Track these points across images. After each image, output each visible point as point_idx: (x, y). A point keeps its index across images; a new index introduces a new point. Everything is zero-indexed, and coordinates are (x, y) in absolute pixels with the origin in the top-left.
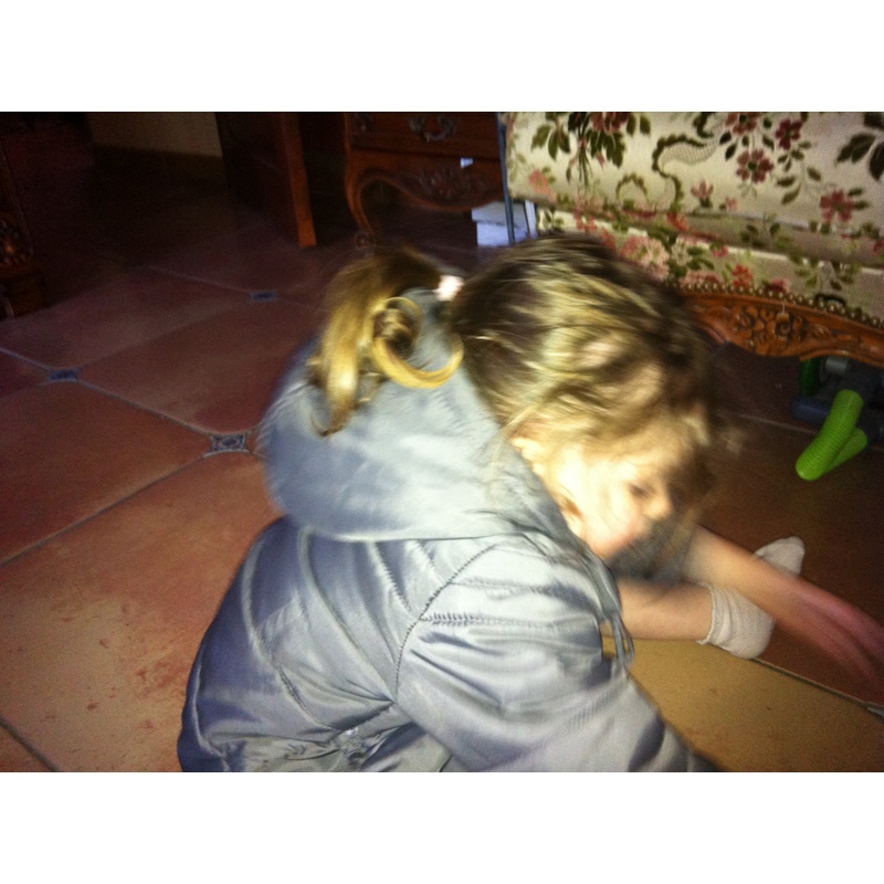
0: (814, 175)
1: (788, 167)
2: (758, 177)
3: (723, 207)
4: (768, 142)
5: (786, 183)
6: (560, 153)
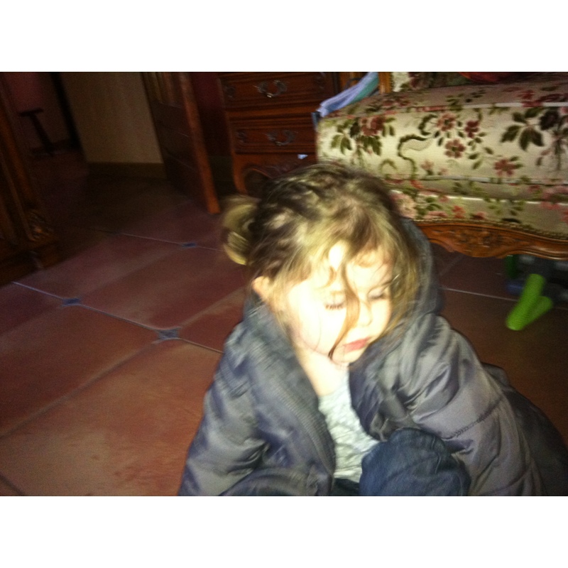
0: (489, 151)
1: (473, 148)
3: (440, 174)
4: (461, 135)
5: (473, 157)
6: (347, 151)
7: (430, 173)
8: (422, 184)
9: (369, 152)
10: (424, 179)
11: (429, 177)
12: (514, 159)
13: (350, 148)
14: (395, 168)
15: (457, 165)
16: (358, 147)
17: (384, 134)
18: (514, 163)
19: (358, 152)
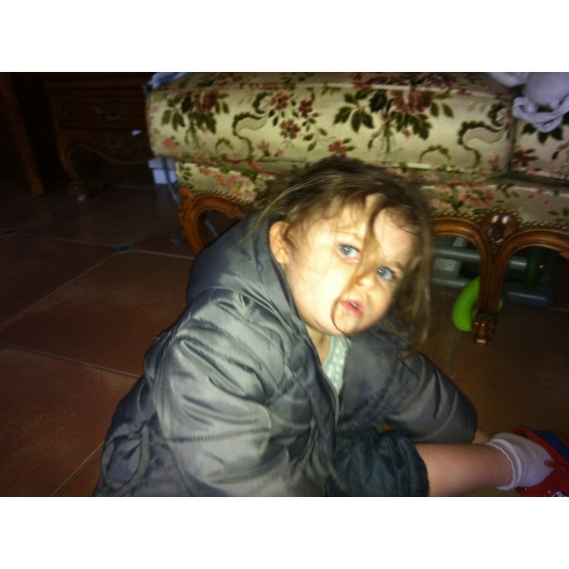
0: (323, 132)
1: (308, 129)
2: (293, 136)
3: (276, 155)
4: (295, 115)
5: (308, 138)
6: (180, 128)
7: (267, 154)
8: (260, 166)
9: (204, 130)
10: (261, 160)
11: (266, 158)
12: (347, 141)
13: (183, 125)
14: (232, 148)
15: (293, 146)
16: (192, 124)
17: (218, 111)
18: (347, 145)
19: (192, 129)
